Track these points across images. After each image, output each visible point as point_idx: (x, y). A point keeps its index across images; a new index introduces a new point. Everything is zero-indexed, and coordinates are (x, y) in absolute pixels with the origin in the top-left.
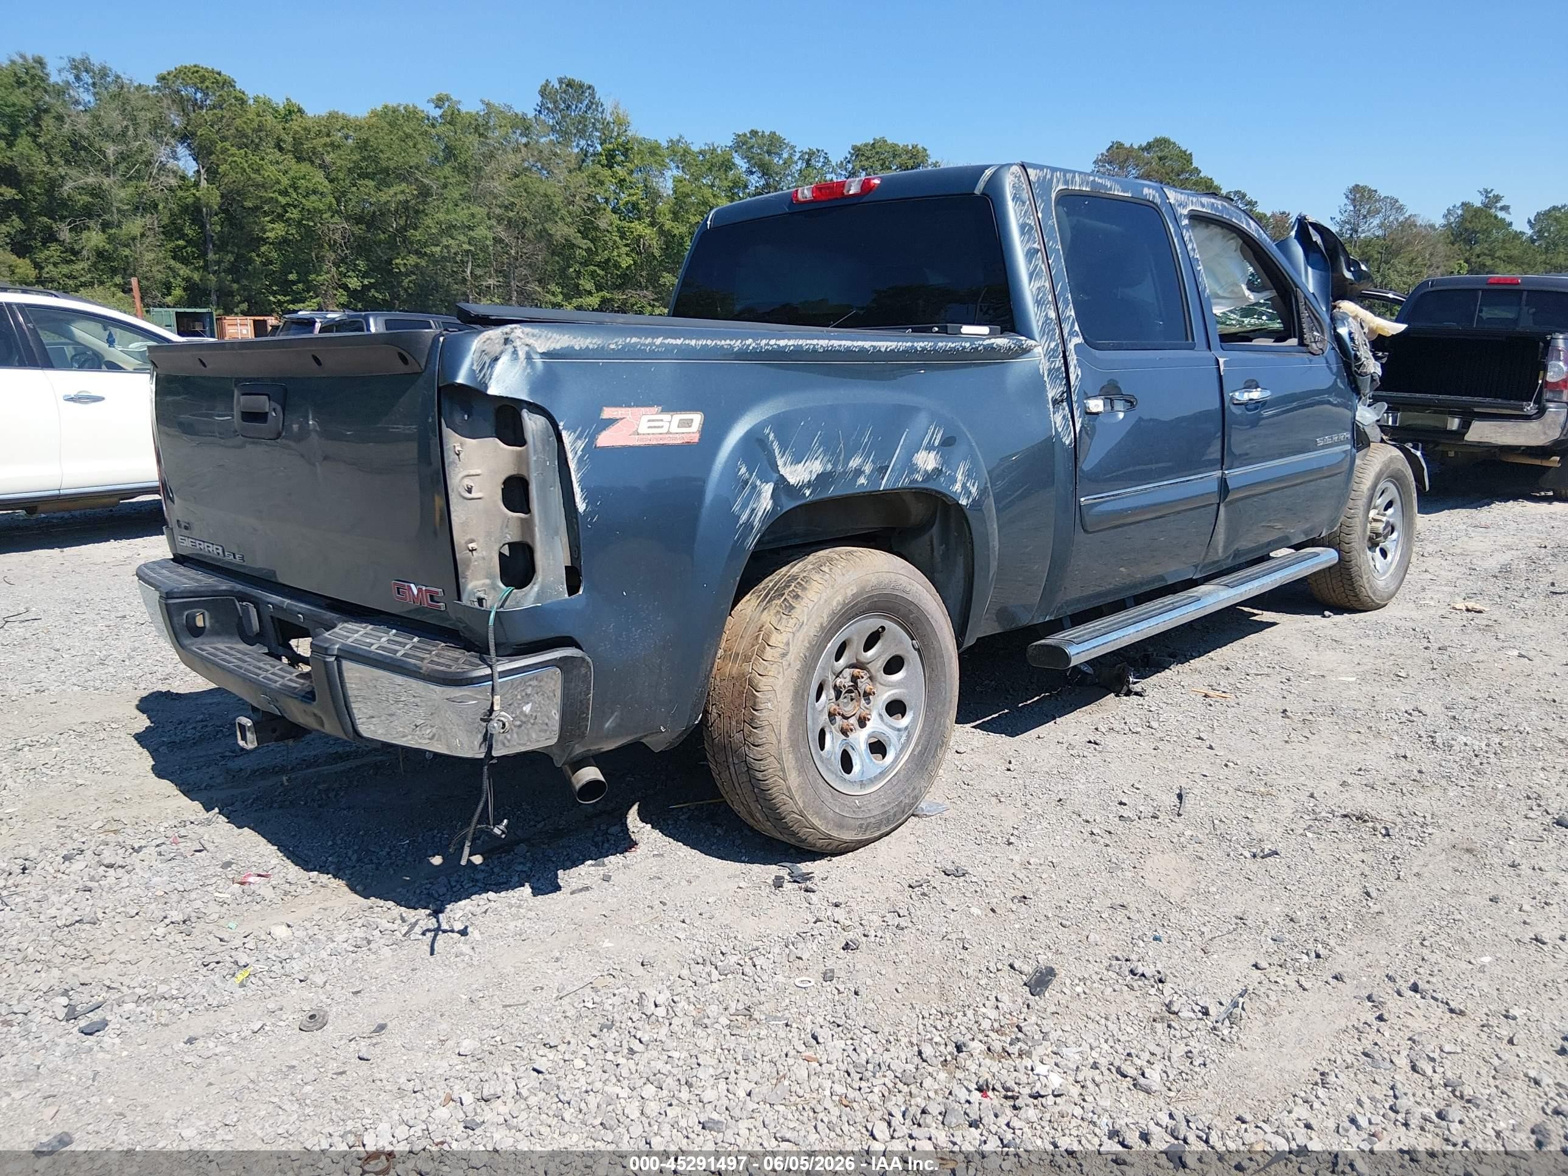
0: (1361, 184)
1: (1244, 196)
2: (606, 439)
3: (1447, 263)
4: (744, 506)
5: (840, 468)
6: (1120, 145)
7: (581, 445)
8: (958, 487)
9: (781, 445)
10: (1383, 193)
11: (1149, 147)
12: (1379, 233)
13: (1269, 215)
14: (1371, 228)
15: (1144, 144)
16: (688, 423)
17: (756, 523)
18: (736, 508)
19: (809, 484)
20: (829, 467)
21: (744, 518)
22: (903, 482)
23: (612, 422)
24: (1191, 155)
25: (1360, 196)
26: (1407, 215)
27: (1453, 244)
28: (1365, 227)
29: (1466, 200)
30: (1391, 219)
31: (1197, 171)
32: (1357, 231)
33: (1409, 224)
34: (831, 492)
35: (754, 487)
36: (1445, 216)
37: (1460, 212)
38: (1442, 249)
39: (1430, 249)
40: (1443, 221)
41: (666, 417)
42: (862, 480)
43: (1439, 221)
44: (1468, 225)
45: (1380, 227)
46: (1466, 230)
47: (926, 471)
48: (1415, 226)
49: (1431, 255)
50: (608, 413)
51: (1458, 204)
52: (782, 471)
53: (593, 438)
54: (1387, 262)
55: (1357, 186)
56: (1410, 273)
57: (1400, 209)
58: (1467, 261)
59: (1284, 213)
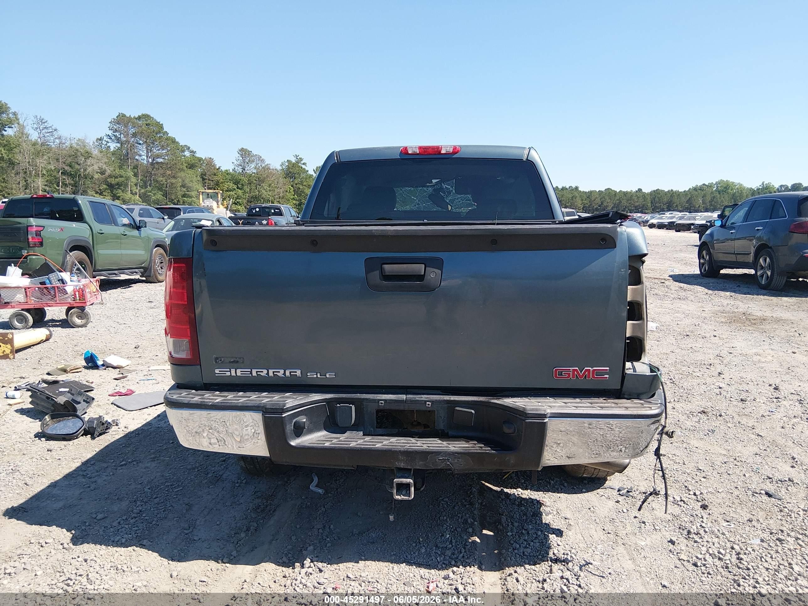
0: (244, 148)
1: (189, 148)
3: (284, 187)
6: (124, 115)
10: (254, 153)
11: (139, 118)
12: (255, 171)
13: (204, 159)
14: (251, 169)
15: (137, 116)
24: (162, 124)
25: (244, 153)
26: (266, 164)
27: (286, 178)
28: (248, 168)
29: (289, 159)
30: (259, 165)
31: (166, 133)
32: (245, 170)
33: (267, 168)
36: (281, 165)
37: (287, 164)
38: (281, 180)
39: (277, 180)
40: (280, 168)
43: (279, 168)
44: (291, 170)
45: (255, 168)
46: (290, 172)
48: (270, 169)
49: (278, 182)
51: (286, 161)
54: (260, 185)
55: (243, 148)
56: (270, 191)
57: (263, 161)
58: (292, 186)
59: (211, 158)
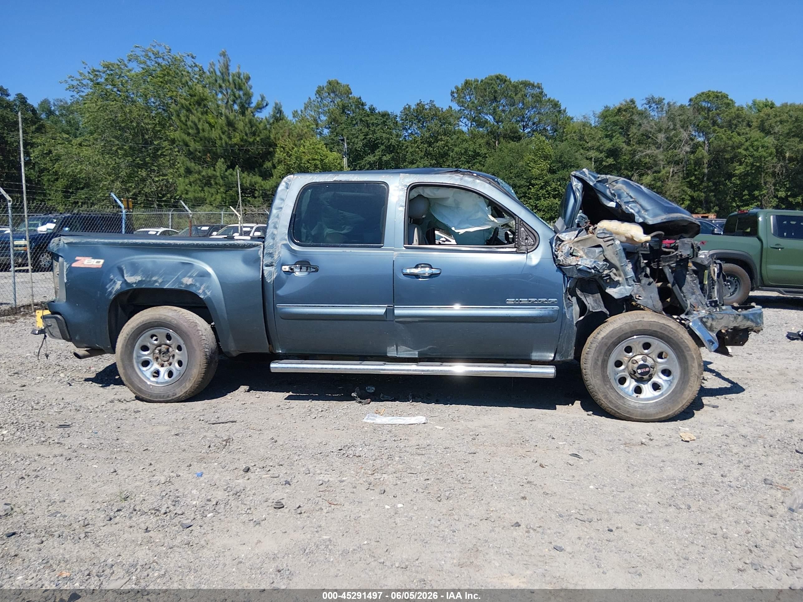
2: (74, 265)
4: (110, 287)
5: (148, 279)
7: (68, 266)
8: (201, 291)
9: (127, 271)
16: (99, 262)
17: (114, 292)
18: (107, 287)
19: (135, 283)
20: (144, 279)
21: (109, 290)
22: (176, 287)
23: (78, 260)
34: (143, 286)
35: (115, 281)
41: (93, 260)
42: (157, 284)
47: (186, 284)
50: (77, 258)
52: (126, 278)
53: (71, 264)
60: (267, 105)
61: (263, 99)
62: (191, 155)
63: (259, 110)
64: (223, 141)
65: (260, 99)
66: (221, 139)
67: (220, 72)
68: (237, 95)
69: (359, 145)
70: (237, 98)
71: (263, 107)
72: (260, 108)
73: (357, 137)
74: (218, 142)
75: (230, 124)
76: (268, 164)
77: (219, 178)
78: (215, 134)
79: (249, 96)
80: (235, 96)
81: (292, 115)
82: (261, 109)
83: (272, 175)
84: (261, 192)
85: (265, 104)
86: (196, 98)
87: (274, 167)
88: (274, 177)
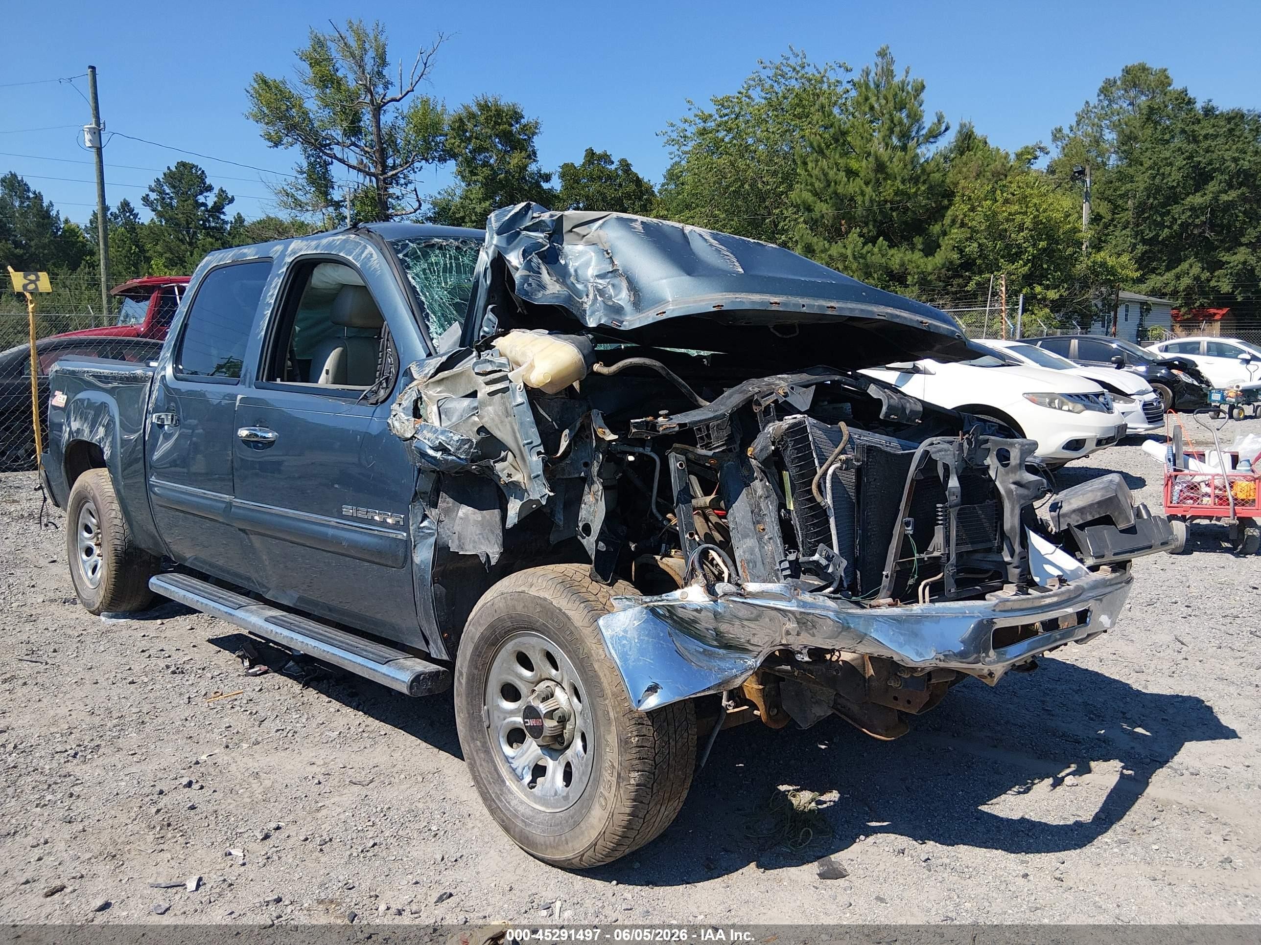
60: (947, 129)
61: (940, 119)
62: (814, 224)
63: (932, 140)
64: (867, 197)
65: (936, 121)
66: (863, 194)
67: (875, 83)
68: (896, 120)
69: (1175, 177)
70: (895, 125)
71: (940, 134)
72: (933, 136)
73: (1171, 164)
74: (859, 199)
75: (881, 167)
76: (936, 229)
77: (850, 258)
78: (853, 187)
79: (916, 118)
80: (892, 121)
81: (1051, 137)
82: (936, 137)
83: (939, 246)
84: (916, 277)
85: (943, 128)
86: (832, 131)
87: (945, 233)
88: (943, 248)
